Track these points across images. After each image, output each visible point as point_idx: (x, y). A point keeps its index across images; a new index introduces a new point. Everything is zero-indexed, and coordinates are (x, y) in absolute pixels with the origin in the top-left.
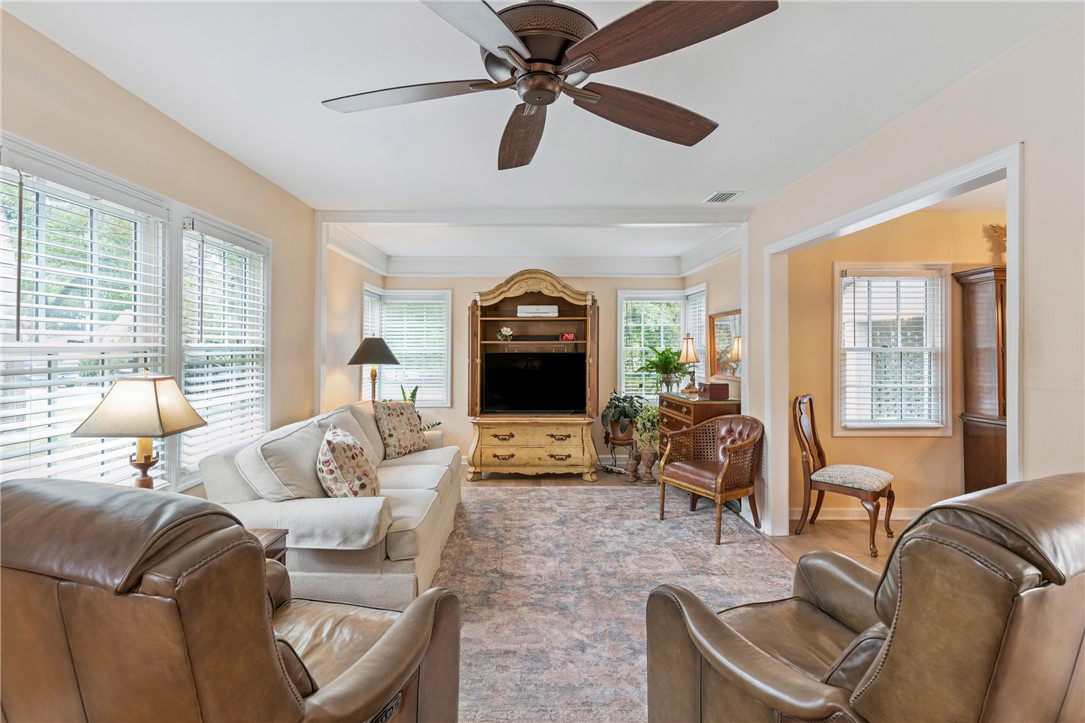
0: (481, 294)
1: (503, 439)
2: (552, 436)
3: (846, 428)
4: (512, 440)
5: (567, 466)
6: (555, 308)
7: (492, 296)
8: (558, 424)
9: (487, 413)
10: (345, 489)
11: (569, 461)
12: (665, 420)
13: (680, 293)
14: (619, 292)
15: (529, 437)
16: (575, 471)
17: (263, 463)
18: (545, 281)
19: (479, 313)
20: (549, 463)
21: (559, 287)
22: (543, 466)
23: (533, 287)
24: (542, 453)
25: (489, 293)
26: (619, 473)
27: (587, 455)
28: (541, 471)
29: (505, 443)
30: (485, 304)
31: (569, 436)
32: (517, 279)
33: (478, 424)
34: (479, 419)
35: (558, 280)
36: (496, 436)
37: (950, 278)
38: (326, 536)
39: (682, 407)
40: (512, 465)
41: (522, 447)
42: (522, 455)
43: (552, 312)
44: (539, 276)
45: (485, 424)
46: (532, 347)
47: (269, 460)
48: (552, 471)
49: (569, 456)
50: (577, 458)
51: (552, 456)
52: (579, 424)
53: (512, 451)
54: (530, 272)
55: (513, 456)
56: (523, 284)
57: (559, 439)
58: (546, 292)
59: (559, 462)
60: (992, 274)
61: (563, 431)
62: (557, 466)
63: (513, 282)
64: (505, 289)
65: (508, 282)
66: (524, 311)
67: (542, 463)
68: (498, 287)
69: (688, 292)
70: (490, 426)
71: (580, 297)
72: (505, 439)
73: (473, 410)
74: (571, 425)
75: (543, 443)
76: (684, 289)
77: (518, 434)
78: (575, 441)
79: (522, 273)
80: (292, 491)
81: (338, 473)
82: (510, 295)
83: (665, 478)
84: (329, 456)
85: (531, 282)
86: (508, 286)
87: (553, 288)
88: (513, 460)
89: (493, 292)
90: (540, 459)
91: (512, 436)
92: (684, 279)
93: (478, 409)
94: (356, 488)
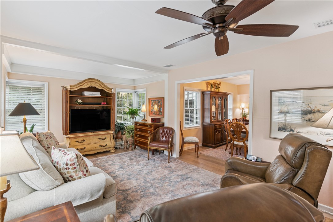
0: (71, 86)
1: (80, 142)
2: (100, 139)
3: (185, 128)
4: (84, 142)
5: (106, 148)
6: (99, 93)
7: (76, 87)
8: (102, 134)
9: (72, 133)
10: (80, 174)
11: (106, 147)
12: (138, 130)
13: (134, 91)
14: (116, 89)
15: (91, 140)
16: (108, 150)
17: (43, 172)
18: (97, 83)
19: (69, 93)
20: (99, 148)
21: (103, 86)
22: (97, 150)
23: (93, 85)
24: (97, 145)
25: (74, 86)
26: (120, 148)
27: (113, 144)
28: (96, 152)
29: (81, 144)
30: (72, 90)
31: (106, 138)
32: (86, 81)
33: (70, 138)
34: (69, 136)
35: (103, 84)
36: (77, 142)
37: (201, 92)
38: (82, 198)
39: (148, 125)
40: (85, 152)
41: (88, 144)
42: (88, 147)
43: (98, 94)
44: (95, 81)
45: (73, 137)
46: (87, 107)
47: (45, 169)
48: (100, 151)
49: (106, 145)
50: (109, 145)
51: (100, 146)
52: (109, 133)
53: (85, 146)
54: (92, 79)
55: (85, 148)
56: (89, 83)
57: (102, 140)
58: (97, 87)
59: (103, 148)
60: (210, 92)
61: (104, 137)
62: (102, 149)
63: (84, 82)
64: (81, 85)
65: (83, 82)
66: (87, 94)
67: (96, 149)
68: (78, 84)
69: (136, 90)
70: (74, 138)
71: (110, 90)
72: (81, 142)
73: (66, 132)
74: (107, 134)
75: (96, 142)
76: (135, 89)
77: (86, 139)
78: (108, 139)
79: (89, 79)
80: (59, 182)
81: (78, 168)
82: (83, 87)
83: (150, 147)
84: (76, 161)
85: (92, 83)
86: (83, 84)
87: (100, 86)
88: (85, 150)
89: (76, 85)
90: (96, 148)
91: (84, 141)
92: (135, 86)
93: (68, 131)
94: (85, 173)
